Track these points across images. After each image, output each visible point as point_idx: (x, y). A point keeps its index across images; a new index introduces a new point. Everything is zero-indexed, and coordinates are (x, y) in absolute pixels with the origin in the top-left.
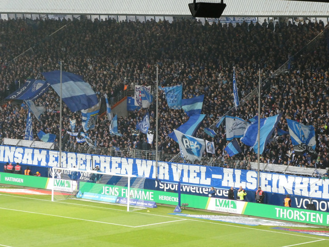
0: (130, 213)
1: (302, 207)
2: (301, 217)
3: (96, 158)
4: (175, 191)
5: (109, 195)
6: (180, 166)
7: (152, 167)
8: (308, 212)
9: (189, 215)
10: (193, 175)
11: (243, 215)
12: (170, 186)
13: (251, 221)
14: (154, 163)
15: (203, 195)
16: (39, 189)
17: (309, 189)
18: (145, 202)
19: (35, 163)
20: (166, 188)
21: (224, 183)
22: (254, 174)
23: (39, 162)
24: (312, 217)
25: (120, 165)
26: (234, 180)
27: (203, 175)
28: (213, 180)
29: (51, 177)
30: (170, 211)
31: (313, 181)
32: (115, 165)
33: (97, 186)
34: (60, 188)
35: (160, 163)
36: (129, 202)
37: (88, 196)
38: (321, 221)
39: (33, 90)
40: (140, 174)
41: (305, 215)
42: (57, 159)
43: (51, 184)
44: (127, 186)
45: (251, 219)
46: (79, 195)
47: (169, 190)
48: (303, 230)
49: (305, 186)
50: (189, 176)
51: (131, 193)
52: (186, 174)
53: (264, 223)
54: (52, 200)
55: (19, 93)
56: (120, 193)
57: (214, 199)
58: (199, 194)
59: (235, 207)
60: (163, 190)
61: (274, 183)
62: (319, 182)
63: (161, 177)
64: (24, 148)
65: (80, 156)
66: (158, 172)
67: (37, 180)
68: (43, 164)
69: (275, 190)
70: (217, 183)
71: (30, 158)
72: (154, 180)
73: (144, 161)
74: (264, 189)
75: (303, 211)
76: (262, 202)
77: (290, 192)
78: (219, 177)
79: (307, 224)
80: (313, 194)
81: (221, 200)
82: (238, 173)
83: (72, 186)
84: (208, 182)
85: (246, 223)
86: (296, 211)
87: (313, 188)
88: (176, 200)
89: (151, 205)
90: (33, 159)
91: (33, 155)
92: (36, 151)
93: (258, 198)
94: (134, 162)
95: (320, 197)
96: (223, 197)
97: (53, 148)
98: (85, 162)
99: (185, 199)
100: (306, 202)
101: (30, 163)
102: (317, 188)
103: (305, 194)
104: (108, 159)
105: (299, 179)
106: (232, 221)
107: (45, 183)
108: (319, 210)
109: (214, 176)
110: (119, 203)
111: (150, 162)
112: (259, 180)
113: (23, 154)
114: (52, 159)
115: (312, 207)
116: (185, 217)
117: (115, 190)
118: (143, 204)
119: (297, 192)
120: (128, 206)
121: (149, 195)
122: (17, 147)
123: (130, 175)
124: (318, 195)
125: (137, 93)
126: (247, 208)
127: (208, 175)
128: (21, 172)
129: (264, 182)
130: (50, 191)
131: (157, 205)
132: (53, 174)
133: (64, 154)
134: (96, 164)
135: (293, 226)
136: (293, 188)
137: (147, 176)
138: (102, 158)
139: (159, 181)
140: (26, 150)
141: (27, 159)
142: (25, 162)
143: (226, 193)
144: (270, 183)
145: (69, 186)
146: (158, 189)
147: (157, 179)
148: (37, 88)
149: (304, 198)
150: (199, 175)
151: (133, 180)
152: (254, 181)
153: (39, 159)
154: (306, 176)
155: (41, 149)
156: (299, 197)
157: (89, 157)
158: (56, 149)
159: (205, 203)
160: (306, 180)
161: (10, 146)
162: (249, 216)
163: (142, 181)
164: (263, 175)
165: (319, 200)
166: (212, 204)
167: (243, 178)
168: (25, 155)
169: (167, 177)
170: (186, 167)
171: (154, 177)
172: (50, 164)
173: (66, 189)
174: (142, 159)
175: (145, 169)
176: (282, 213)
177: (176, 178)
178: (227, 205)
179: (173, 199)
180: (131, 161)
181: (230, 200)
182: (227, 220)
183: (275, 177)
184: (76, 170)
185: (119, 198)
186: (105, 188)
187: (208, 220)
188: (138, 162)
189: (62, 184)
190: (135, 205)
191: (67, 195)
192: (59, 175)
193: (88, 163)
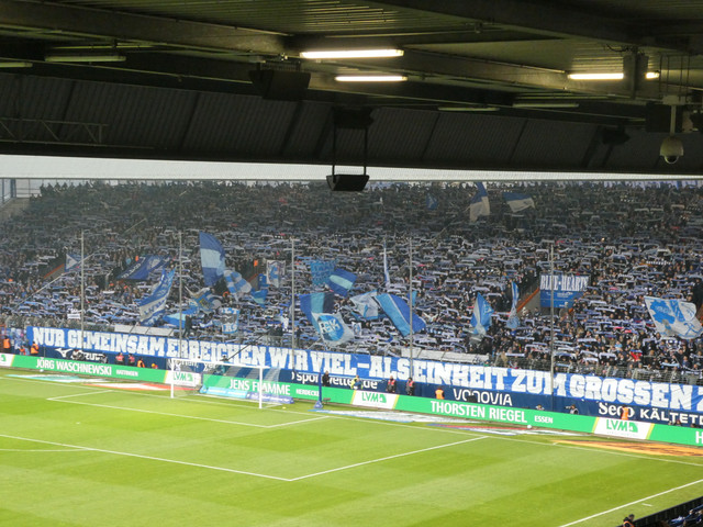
0: (263, 411)
1: (461, 400)
2: (460, 411)
3: (222, 346)
4: (314, 384)
5: (238, 389)
6: (320, 354)
7: (288, 356)
8: (469, 406)
9: (332, 412)
10: (336, 364)
11: (395, 410)
12: (309, 378)
13: (402, 417)
14: (291, 351)
15: (348, 387)
16: (156, 384)
17: (469, 379)
18: (280, 396)
19: (152, 353)
20: (304, 380)
21: (372, 374)
22: (407, 363)
23: (157, 352)
24: (473, 411)
25: (251, 354)
26: (383, 370)
27: (348, 364)
28: (359, 370)
29: (170, 369)
30: (309, 406)
31: (474, 369)
32: (244, 354)
33: (224, 378)
34: (180, 382)
35: (297, 351)
36: (261, 397)
37: (214, 391)
38: (483, 416)
39: (148, 268)
40: (274, 364)
41: (465, 408)
42: (176, 348)
43: (170, 377)
44: (258, 378)
45: (403, 414)
46: (203, 390)
47: (308, 383)
48: (463, 425)
49: (465, 375)
50: (331, 366)
51: (264, 387)
52: (327, 363)
53: (418, 419)
54: (172, 397)
55: (132, 271)
56: (251, 387)
57: (361, 392)
58: (343, 387)
59: (384, 401)
60: (301, 382)
61: (430, 372)
62: (480, 369)
63: (298, 368)
64: (138, 335)
65: (203, 344)
66: (295, 362)
67: (153, 373)
68: (161, 354)
69: (430, 380)
70: (363, 373)
71: (146, 348)
72: (290, 371)
73: (279, 349)
74: (417, 379)
75: (462, 405)
76: (413, 395)
77: (447, 382)
78: (366, 366)
79: (467, 419)
80: (473, 384)
81: (368, 393)
82: (388, 361)
83: (195, 379)
84: (353, 372)
85: (398, 419)
86: (455, 404)
87: (474, 377)
88: (316, 394)
89: (286, 400)
90: (149, 348)
91: (149, 343)
92: (153, 339)
93: (408, 389)
94: (267, 350)
95: (481, 387)
96: (370, 389)
97: (172, 335)
98: (210, 352)
99: (328, 392)
100: (466, 394)
101: (146, 353)
102: (478, 377)
103: (465, 384)
104: (236, 347)
105: (457, 368)
106: (381, 417)
107: (163, 377)
108: (481, 402)
109: (360, 365)
110: (249, 398)
111: (285, 351)
112: (411, 368)
113: (137, 343)
114: (170, 348)
115: (473, 399)
116: (327, 414)
117: (244, 383)
118: (277, 399)
119: (456, 382)
120: (260, 403)
121: (285, 388)
122: (130, 334)
123: (262, 367)
124: (480, 385)
125: (269, 270)
126: (399, 403)
127: (353, 364)
128: (134, 365)
129: (417, 371)
130: (168, 386)
131: (295, 401)
132: (172, 367)
133: (184, 342)
134: (223, 353)
135: (452, 421)
136: (452, 378)
137: (282, 366)
138: (230, 346)
139: (296, 372)
140: (141, 338)
141: (142, 348)
142: (140, 352)
143: (374, 385)
144: (425, 372)
145: (191, 380)
146: (295, 381)
147: (294, 370)
148: (153, 266)
149: (464, 388)
150: (343, 364)
151: (265, 372)
152: (407, 370)
153: (155, 348)
154: (465, 363)
155: (157, 337)
156: (458, 388)
157: (214, 345)
158: (176, 336)
159: (350, 397)
160: (465, 367)
161: (122, 333)
162: (401, 411)
163: (276, 373)
164: (417, 364)
165: (481, 391)
166: (358, 398)
167: (394, 367)
168: (140, 344)
169: (306, 368)
170: (327, 356)
171: (290, 367)
172: (168, 354)
173: (188, 383)
174: (276, 346)
175: (280, 358)
176: (438, 407)
177: (316, 368)
178: (375, 398)
179: (313, 393)
180: (263, 349)
181: (379, 394)
182: (376, 417)
183: (431, 365)
184: (200, 361)
185: (250, 393)
186: (233, 381)
187: (353, 417)
188: (272, 350)
189: (183, 377)
190: (269, 400)
191: (189, 390)
192: (178, 366)
193: (213, 352)
